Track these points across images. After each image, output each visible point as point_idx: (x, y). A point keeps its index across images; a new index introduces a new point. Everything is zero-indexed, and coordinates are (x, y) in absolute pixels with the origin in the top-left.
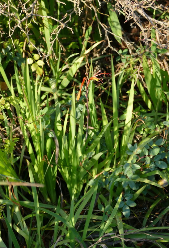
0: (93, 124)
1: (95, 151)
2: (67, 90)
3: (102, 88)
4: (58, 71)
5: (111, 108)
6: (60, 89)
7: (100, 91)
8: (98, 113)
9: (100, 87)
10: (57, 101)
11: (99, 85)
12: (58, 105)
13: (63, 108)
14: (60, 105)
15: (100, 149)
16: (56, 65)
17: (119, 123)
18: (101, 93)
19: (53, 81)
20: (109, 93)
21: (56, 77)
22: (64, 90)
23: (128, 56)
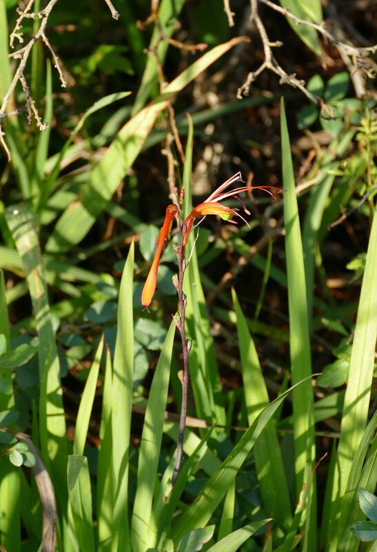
0: (202, 407)
1: (213, 527)
2: (82, 256)
3: (236, 247)
4: (42, 176)
5: (277, 335)
6: (51, 254)
7: (229, 258)
8: (222, 356)
9: (230, 243)
10: (43, 305)
11: (226, 235)
12: (49, 324)
13: (72, 336)
14: (55, 325)
15: (236, 518)
16: (34, 148)
17: (316, 399)
18: (236, 271)
19: (24, 219)
20: (268, 269)
21: (36, 201)
22: (69, 255)
23: (352, 105)
